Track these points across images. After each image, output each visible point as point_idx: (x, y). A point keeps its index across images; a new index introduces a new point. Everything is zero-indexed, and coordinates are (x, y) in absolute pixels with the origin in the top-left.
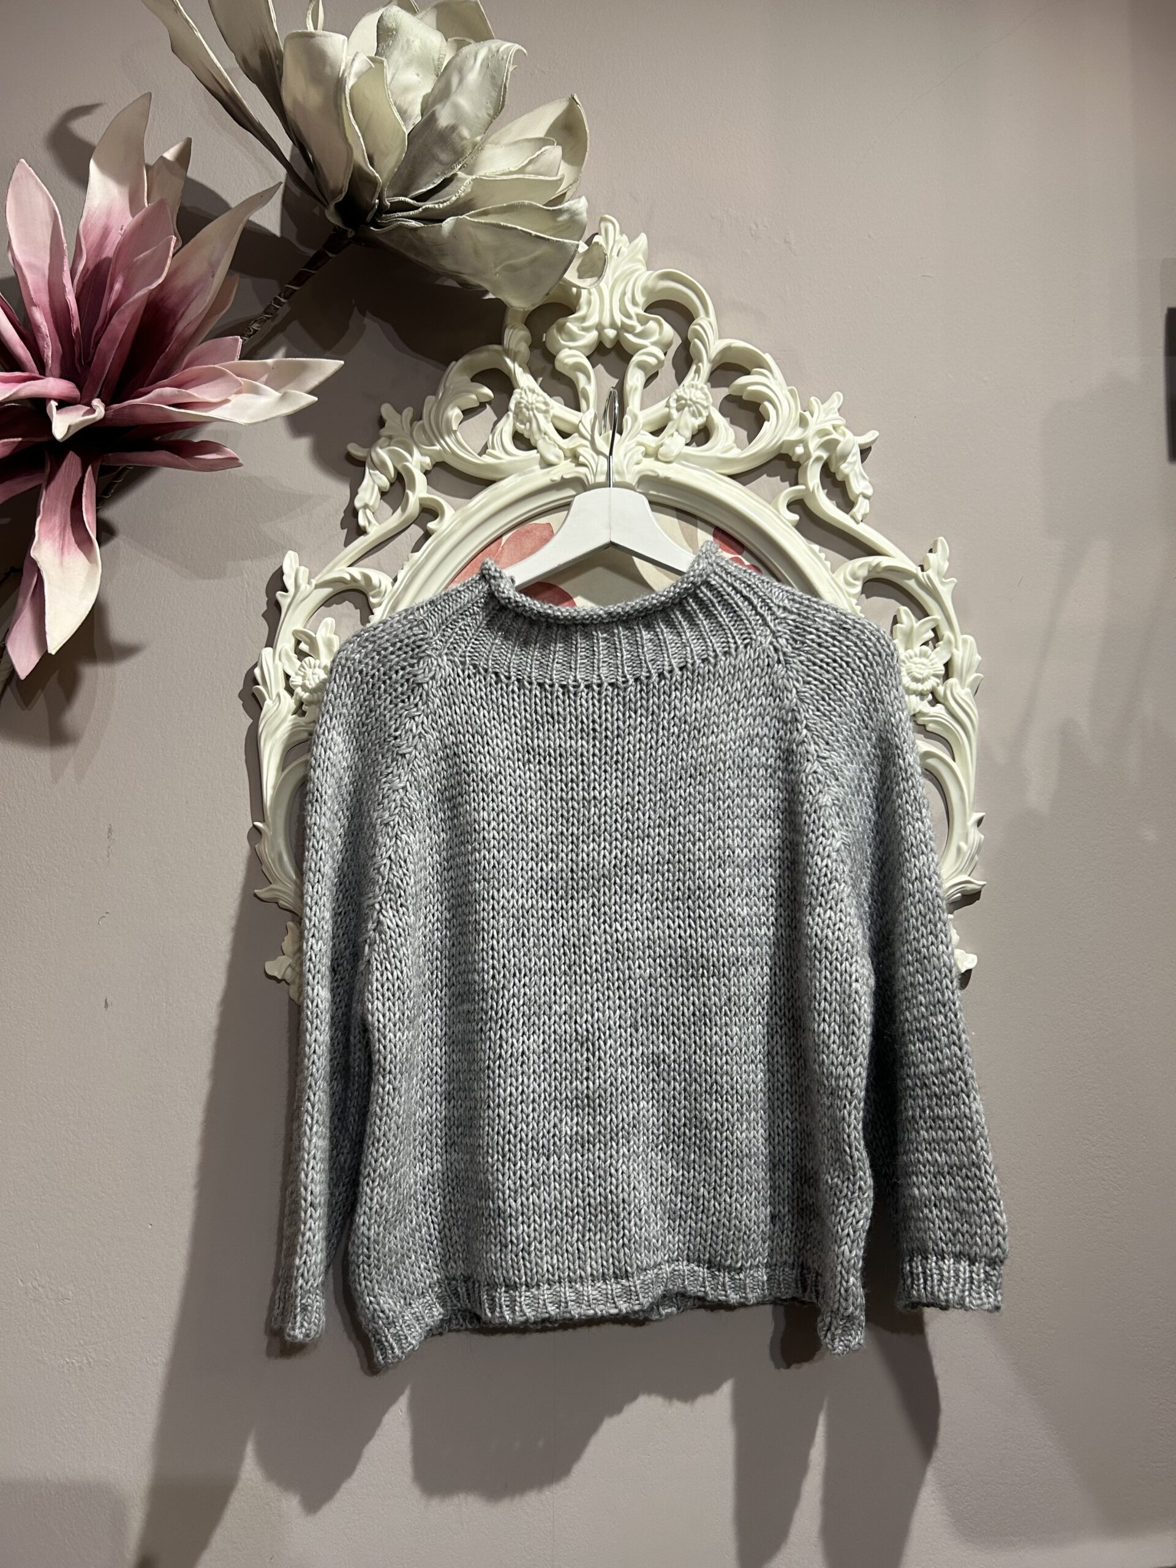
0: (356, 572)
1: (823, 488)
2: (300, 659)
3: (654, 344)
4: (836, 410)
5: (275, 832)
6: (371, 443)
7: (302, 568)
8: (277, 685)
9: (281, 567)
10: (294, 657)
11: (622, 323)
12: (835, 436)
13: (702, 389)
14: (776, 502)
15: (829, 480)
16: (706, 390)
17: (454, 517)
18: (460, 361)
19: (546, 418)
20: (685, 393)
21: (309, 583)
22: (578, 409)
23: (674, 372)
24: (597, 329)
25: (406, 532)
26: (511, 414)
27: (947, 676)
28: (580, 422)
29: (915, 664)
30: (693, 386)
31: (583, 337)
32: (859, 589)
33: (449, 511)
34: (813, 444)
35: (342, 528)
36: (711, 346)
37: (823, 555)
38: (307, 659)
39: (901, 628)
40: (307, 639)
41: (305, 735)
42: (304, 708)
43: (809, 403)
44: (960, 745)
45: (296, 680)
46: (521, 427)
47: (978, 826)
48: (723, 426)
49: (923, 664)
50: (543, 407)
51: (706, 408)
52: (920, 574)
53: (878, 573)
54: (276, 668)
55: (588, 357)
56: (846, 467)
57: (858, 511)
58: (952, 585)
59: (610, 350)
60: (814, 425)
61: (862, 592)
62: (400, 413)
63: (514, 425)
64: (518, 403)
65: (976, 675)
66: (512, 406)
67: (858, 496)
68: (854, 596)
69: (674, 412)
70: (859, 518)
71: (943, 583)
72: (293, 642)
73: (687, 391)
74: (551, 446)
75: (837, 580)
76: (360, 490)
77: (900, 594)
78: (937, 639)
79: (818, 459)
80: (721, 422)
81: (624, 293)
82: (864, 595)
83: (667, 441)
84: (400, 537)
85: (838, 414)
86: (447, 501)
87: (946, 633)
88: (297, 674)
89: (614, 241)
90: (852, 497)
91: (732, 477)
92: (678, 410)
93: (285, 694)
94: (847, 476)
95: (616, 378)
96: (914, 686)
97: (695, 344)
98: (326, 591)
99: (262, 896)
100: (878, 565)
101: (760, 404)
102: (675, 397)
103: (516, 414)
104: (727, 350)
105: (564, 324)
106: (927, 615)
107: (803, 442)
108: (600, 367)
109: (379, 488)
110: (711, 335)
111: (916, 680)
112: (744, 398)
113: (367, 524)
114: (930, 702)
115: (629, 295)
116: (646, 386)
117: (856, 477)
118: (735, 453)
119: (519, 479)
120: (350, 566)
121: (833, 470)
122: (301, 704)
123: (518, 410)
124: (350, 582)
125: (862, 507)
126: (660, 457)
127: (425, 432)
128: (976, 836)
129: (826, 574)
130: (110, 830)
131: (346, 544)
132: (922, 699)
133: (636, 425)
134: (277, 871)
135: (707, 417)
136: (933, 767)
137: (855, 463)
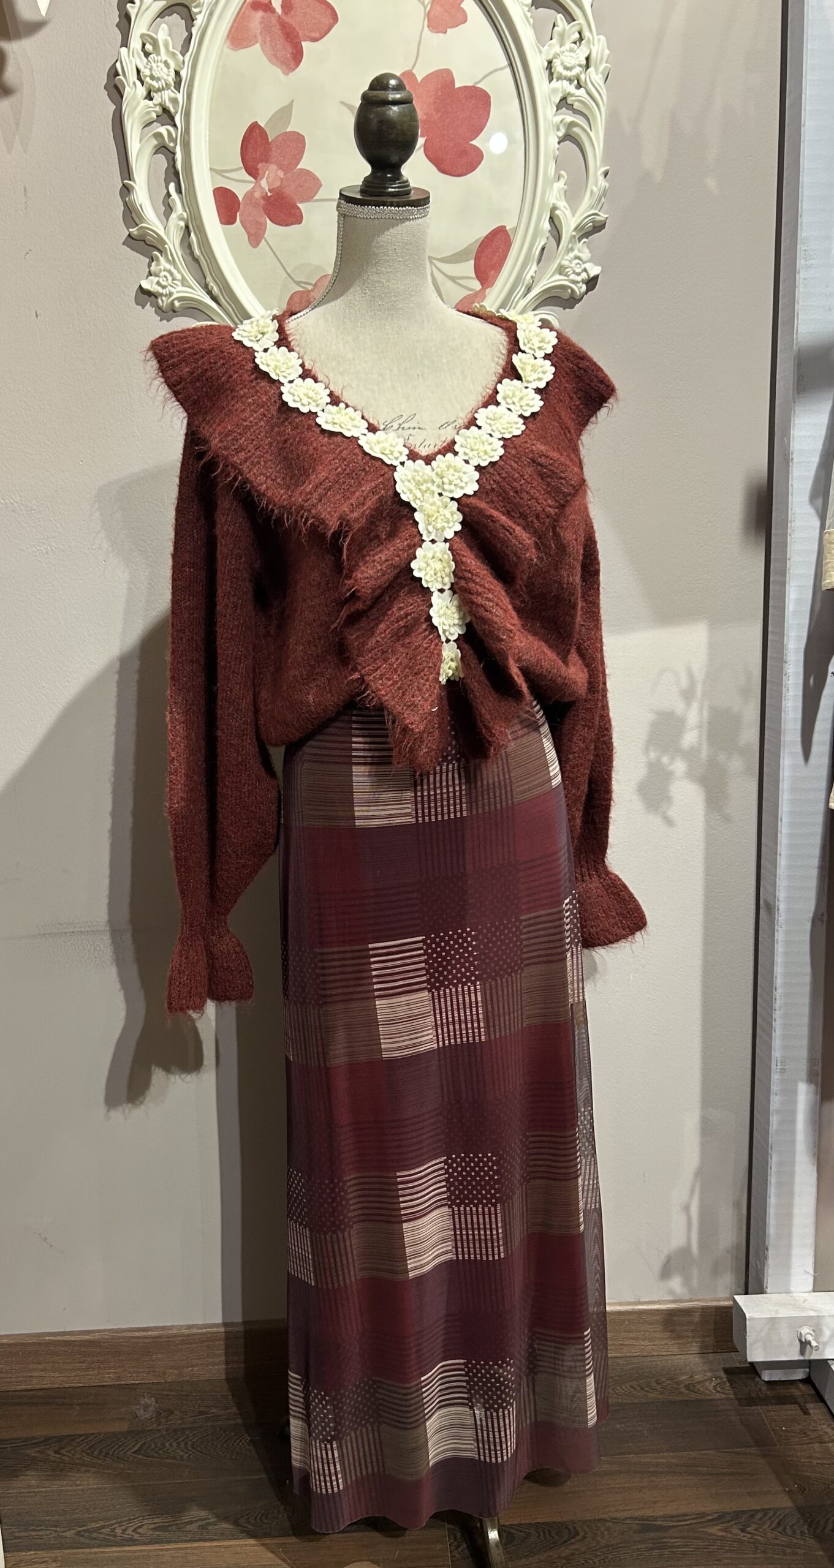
2: (147, 57)
10: (142, 54)
27: (587, 66)
29: (566, 57)
32: (530, 2)
38: (151, 57)
39: (557, 32)
40: (151, 41)
42: (152, 94)
44: (594, 117)
45: (146, 72)
47: (605, 176)
49: (571, 57)
65: (604, 65)
68: (526, 6)
72: (140, 43)
77: (557, 6)
78: (581, 39)
82: (532, 6)
87: (586, 34)
88: (145, 67)
93: (138, 83)
96: (565, 73)
98: (162, 4)
99: (134, 235)
106: (574, 20)
111: (567, 68)
114: (575, 87)
122: (150, 91)
128: (602, 184)
130: (25, 190)
132: (571, 84)
136: (576, 134)
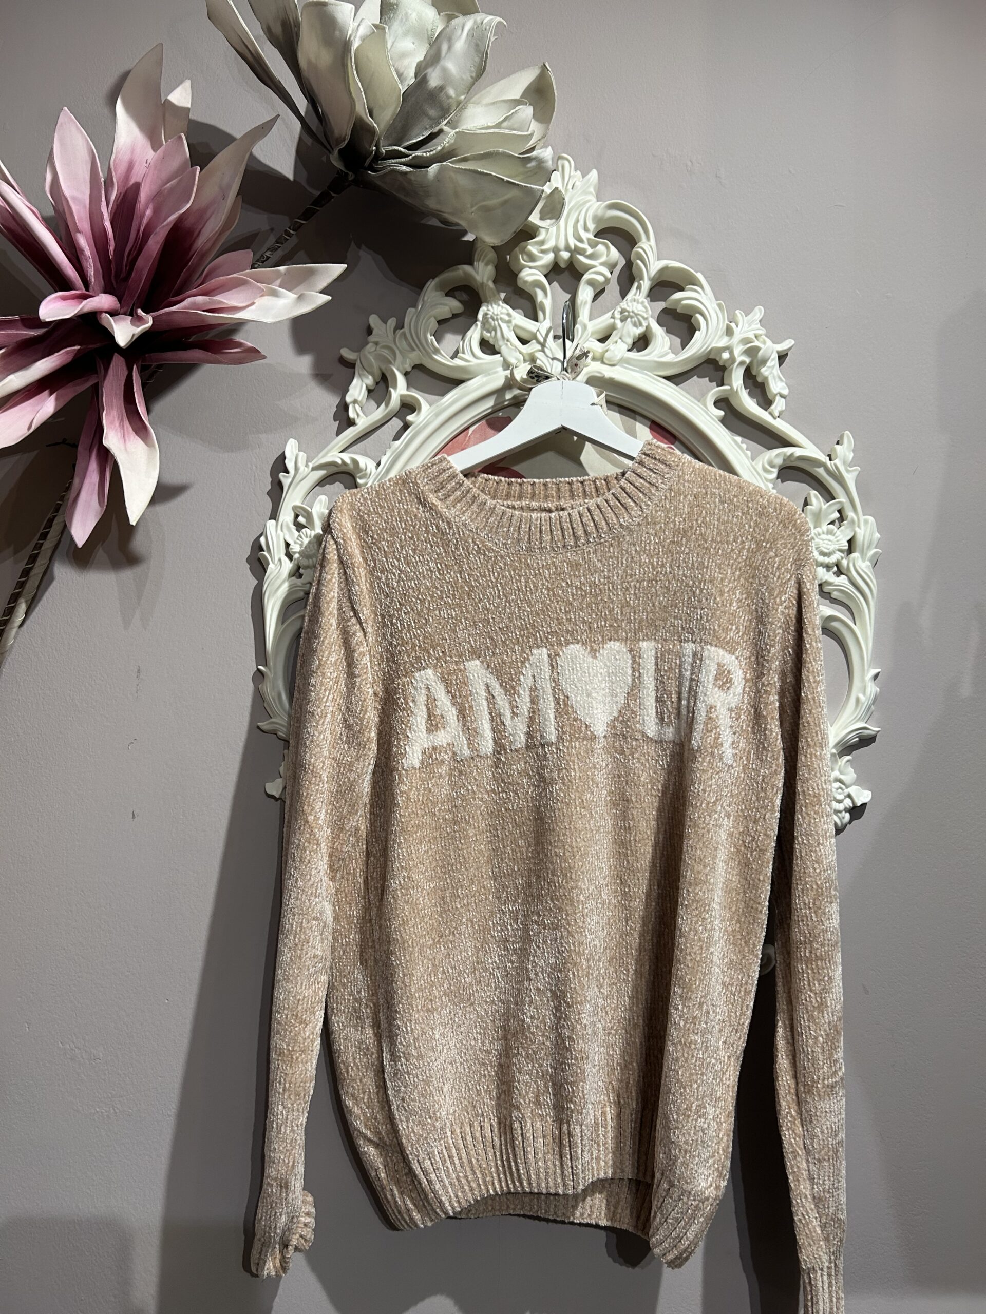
0: (346, 457)
1: (746, 388)
2: (298, 531)
3: (602, 264)
4: (758, 322)
5: (275, 674)
6: (359, 348)
7: (301, 454)
8: (279, 552)
9: (284, 452)
10: (293, 528)
11: (575, 246)
12: (756, 343)
13: (642, 303)
14: (706, 398)
15: (751, 381)
16: (646, 304)
17: (430, 411)
18: (437, 279)
19: (509, 327)
20: (628, 306)
21: (307, 466)
22: (535, 319)
23: (619, 288)
24: (553, 252)
25: (389, 423)
26: (479, 323)
27: (850, 551)
28: (538, 330)
29: (823, 540)
30: (635, 301)
31: (541, 258)
32: (775, 475)
33: (425, 406)
34: (738, 351)
35: (335, 420)
36: (651, 266)
37: (744, 446)
38: (304, 530)
39: (811, 510)
40: (305, 514)
41: (302, 594)
42: (301, 571)
43: (734, 315)
44: (861, 611)
45: (295, 548)
46: (487, 335)
47: (874, 680)
48: (660, 335)
49: (829, 540)
50: (507, 318)
51: (645, 319)
52: (828, 463)
53: (791, 461)
54: (278, 537)
55: (546, 276)
56: (766, 371)
57: (776, 408)
58: (856, 473)
59: (565, 269)
60: (739, 334)
61: (778, 477)
62: (385, 323)
63: (482, 333)
64: (486, 314)
65: (875, 550)
66: (480, 316)
67: (776, 395)
68: (771, 481)
69: (618, 322)
70: (777, 414)
71: (848, 471)
72: (292, 515)
73: (630, 304)
74: (513, 352)
75: (756, 467)
76: (351, 388)
77: (810, 479)
78: (842, 519)
79: (742, 363)
80: (658, 331)
81: (577, 221)
82: (779, 480)
83: (612, 347)
84: (383, 428)
85: (759, 325)
86: (423, 398)
87: (850, 514)
88: (295, 543)
89: (570, 177)
90: (770, 397)
91: (667, 378)
92: (623, 320)
93: (285, 559)
94: (766, 378)
95: (569, 293)
96: (821, 559)
97: (637, 264)
98: (321, 473)
99: (262, 728)
100: (792, 455)
101: (691, 317)
102: (620, 310)
103: (483, 324)
104: (665, 270)
105: (526, 247)
106: (834, 499)
107: (729, 348)
108: (555, 284)
109: (367, 386)
110: (651, 257)
111: (823, 554)
112: (678, 311)
113: (356, 417)
114: (834, 573)
115: (581, 223)
116: (593, 301)
117: (774, 377)
118: (670, 358)
119: (485, 379)
120: (341, 452)
121: (754, 373)
122: (299, 568)
123: (485, 321)
124: (341, 465)
125: (779, 405)
126: (605, 360)
127: (406, 338)
128: (872, 689)
129: (747, 462)
130: (139, 671)
131: (338, 434)
132: (828, 571)
133: (586, 333)
134: (277, 708)
135: (647, 327)
136: (835, 628)
137: (774, 366)
